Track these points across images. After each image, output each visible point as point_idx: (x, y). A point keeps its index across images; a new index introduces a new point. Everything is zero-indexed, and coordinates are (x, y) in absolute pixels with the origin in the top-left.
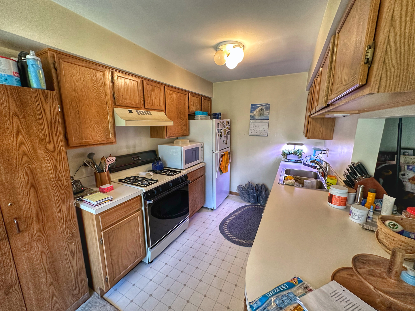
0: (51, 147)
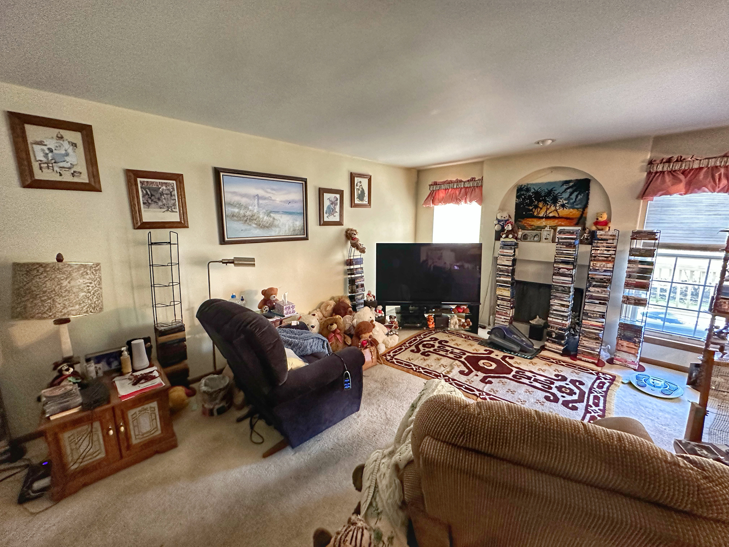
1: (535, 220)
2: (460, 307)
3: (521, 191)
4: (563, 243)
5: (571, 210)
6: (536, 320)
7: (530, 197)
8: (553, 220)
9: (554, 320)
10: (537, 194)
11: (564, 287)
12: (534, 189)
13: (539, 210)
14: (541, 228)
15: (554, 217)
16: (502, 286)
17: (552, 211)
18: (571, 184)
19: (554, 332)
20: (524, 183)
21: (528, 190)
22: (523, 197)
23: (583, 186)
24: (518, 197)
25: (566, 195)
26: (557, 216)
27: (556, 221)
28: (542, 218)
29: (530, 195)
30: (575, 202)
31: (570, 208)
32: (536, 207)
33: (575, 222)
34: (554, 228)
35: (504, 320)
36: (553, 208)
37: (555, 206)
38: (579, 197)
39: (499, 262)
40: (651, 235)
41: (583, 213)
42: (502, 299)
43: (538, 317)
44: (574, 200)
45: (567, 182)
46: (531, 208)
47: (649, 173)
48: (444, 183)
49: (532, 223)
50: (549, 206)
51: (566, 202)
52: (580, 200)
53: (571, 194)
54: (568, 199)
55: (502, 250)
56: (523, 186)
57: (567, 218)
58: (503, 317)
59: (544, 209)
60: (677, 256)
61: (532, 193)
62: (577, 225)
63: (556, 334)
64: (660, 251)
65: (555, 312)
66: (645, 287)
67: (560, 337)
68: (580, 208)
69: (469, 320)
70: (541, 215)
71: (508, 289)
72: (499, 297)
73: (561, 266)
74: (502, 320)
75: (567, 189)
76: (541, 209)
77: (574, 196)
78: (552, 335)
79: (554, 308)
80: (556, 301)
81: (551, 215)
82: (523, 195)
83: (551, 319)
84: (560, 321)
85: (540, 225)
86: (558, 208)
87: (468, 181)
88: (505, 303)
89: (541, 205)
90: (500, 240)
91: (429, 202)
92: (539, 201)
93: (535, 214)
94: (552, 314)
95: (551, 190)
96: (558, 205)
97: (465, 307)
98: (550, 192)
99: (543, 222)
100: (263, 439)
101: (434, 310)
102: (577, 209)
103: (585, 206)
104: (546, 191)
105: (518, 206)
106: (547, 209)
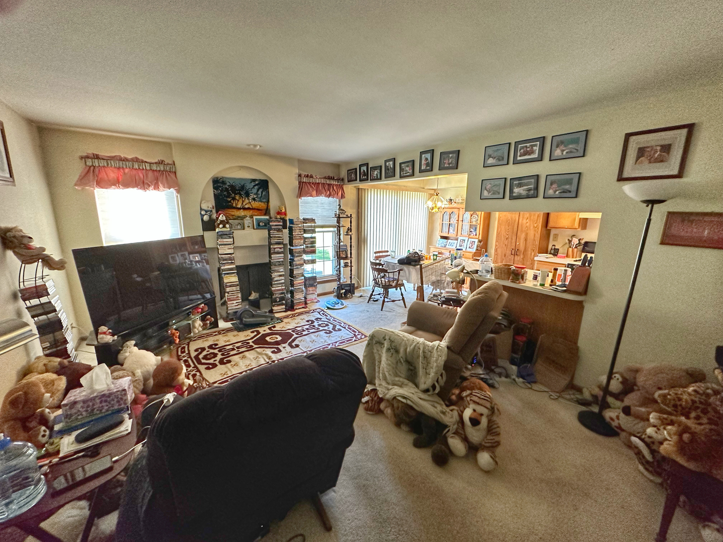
0: (536, 225)
1: (235, 210)
2: (197, 307)
3: (217, 183)
4: (274, 229)
5: (260, 203)
6: (252, 295)
7: (227, 190)
8: (248, 211)
9: (277, 288)
10: (232, 187)
11: (279, 262)
12: (229, 183)
13: (236, 201)
14: (243, 218)
15: (249, 209)
16: (228, 274)
17: (247, 203)
18: (257, 182)
19: (277, 297)
20: (220, 175)
21: (224, 183)
22: (220, 189)
23: (264, 185)
24: (214, 188)
25: (255, 191)
26: (251, 207)
27: (251, 212)
28: (240, 209)
29: (226, 188)
30: (261, 197)
31: (259, 201)
32: (234, 199)
33: (264, 212)
34: (251, 217)
35: (237, 304)
36: (247, 201)
37: (249, 199)
38: (263, 194)
39: (220, 252)
40: (313, 220)
41: (268, 205)
42: (230, 286)
43: (253, 292)
44: (260, 195)
45: (254, 180)
46: (229, 200)
47: (300, 183)
48: (112, 158)
49: (233, 213)
50: (244, 199)
51: (256, 196)
52: (265, 195)
53: (258, 191)
54: (256, 194)
55: (222, 240)
56: (219, 179)
57: (258, 210)
58: (235, 302)
59: (241, 201)
60: (323, 232)
61: (228, 186)
62: (265, 214)
63: (279, 298)
64: (317, 230)
65: (276, 282)
66: (314, 252)
67: (282, 299)
68: (266, 202)
69: (209, 317)
70: (239, 206)
71: (234, 275)
72: (228, 284)
73: (276, 246)
74: (234, 305)
75: (255, 186)
76: (238, 201)
77: (260, 192)
78: (276, 300)
79: (275, 279)
80: (276, 274)
81: (246, 206)
82: (220, 187)
83: (274, 289)
84: (280, 288)
85: (239, 215)
86: (250, 201)
87: (156, 163)
88: (234, 288)
89: (237, 197)
90: (215, 230)
91: (92, 183)
92: (236, 194)
93: (234, 205)
94: (275, 284)
95: (244, 186)
96: (250, 198)
97: (203, 305)
98: (243, 187)
99: (242, 213)
100: (302, 535)
101: (174, 321)
102: (264, 202)
103: (268, 202)
104: (240, 186)
105: (216, 197)
106: (243, 201)
